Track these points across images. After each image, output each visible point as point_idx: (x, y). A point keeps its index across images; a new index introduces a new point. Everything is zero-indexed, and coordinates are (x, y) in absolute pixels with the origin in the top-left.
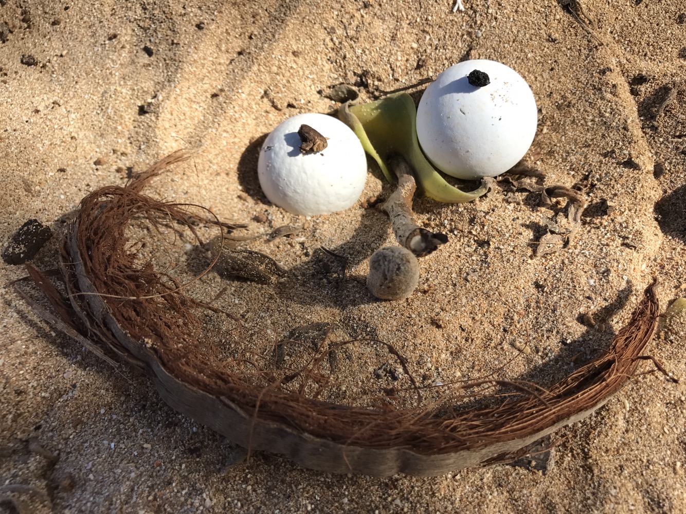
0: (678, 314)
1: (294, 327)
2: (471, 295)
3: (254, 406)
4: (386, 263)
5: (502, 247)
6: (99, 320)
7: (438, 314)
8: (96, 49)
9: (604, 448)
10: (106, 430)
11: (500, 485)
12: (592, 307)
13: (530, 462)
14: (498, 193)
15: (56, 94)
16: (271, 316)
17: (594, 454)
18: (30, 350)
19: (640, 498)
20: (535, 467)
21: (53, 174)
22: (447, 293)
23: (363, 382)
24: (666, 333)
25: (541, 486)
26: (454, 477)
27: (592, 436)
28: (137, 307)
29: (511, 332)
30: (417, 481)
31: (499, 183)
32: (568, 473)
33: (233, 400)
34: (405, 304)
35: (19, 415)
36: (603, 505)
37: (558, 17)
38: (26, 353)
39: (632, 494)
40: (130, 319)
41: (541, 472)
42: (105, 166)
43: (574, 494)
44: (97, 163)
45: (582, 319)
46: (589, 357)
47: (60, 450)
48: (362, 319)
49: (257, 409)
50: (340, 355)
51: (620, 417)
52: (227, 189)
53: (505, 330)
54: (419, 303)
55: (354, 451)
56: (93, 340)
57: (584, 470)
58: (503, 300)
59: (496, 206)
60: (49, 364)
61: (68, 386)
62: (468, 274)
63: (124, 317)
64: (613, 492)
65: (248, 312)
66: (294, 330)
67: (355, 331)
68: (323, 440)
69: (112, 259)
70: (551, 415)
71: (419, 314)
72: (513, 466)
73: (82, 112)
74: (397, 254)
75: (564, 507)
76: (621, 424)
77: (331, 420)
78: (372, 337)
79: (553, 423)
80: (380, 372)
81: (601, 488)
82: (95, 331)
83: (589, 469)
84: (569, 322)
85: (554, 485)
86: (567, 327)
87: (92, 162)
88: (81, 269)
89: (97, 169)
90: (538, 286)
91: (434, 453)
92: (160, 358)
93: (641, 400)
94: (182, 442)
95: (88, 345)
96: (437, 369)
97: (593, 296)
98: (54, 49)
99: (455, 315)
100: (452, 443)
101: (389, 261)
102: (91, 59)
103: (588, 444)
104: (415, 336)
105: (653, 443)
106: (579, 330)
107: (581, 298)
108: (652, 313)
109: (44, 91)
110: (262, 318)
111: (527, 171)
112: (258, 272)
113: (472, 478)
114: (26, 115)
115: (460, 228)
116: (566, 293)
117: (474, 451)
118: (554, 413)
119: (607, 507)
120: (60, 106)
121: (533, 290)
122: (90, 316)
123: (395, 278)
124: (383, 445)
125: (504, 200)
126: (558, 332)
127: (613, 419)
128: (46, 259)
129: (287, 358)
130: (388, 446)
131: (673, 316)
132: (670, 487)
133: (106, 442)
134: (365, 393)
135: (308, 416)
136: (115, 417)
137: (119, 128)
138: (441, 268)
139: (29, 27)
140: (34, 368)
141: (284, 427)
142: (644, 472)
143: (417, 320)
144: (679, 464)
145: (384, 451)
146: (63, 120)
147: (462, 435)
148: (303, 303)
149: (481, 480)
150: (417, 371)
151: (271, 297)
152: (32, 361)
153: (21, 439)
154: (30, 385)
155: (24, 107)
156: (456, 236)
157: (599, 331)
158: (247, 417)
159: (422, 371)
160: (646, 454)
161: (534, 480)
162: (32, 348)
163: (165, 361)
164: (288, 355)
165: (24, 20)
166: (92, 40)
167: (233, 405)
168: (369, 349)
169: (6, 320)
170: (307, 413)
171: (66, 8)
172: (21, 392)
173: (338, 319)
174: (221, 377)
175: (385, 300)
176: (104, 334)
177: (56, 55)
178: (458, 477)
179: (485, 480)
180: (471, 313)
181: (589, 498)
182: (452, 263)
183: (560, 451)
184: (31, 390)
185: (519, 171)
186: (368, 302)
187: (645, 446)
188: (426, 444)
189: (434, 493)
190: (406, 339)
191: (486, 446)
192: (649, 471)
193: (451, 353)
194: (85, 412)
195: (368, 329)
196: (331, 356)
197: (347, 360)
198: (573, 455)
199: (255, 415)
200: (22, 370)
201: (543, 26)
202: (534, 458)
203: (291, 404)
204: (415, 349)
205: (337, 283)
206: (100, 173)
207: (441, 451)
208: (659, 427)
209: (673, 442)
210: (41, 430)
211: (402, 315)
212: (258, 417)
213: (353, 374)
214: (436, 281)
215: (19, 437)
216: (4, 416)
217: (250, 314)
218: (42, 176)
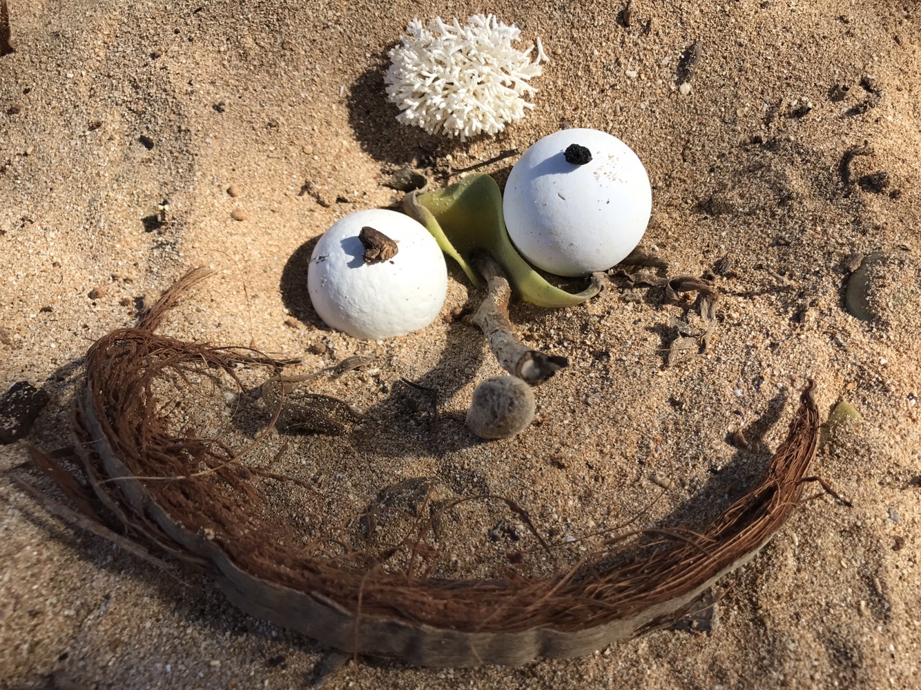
0: (841, 422)
1: (382, 488)
2: (595, 422)
3: (356, 598)
4: (495, 398)
5: (624, 358)
6: (138, 511)
7: (558, 450)
8: (73, 143)
9: (774, 594)
10: (156, 649)
11: (658, 656)
12: (742, 424)
13: (691, 623)
14: (612, 290)
15: (25, 207)
16: (351, 476)
17: (763, 602)
18: (44, 556)
19: (824, 650)
20: (697, 629)
21: (34, 316)
22: (566, 422)
23: (476, 547)
24: (831, 446)
25: (707, 650)
26: (603, 652)
27: (759, 581)
28: (186, 488)
29: (649, 465)
30: (559, 663)
31: (612, 278)
32: (736, 630)
33: (327, 594)
34: (516, 443)
35: (37, 643)
36: (781, 664)
38: (39, 561)
39: (813, 646)
40: (180, 505)
41: (705, 633)
42: (104, 299)
43: (747, 655)
44: (94, 295)
45: (732, 439)
46: (745, 486)
47: (97, 683)
48: (466, 467)
49: (360, 602)
50: (444, 517)
51: (789, 554)
52: (270, 314)
53: (641, 462)
54: (533, 438)
55: (484, 638)
56: (132, 538)
57: (755, 624)
58: (635, 425)
59: (611, 308)
60: (71, 571)
61: (99, 597)
62: (587, 396)
63: (171, 503)
64: (792, 646)
65: (321, 474)
66: (383, 491)
67: (459, 484)
68: (446, 631)
69: (144, 429)
70: (711, 563)
71: (535, 454)
72: (672, 630)
73: (63, 229)
74: (508, 385)
75: (737, 672)
76: (792, 562)
77: (452, 603)
78: (481, 489)
79: (715, 572)
80: (496, 532)
81: (777, 643)
82: (135, 526)
83: (759, 622)
84: (717, 445)
85: (722, 647)
86: (715, 451)
87: (85, 294)
88: (104, 447)
89: (94, 304)
90: (673, 403)
91: (581, 628)
92: (228, 551)
93: (811, 531)
94: (261, 651)
95: (126, 544)
96: (565, 520)
97: (742, 410)
98: (14, 147)
99: (578, 450)
100: (600, 613)
101: (499, 396)
102: (68, 157)
103: (756, 592)
104: (534, 483)
105: (831, 582)
106: (728, 452)
107: (728, 413)
108: (813, 424)
109: (6, 204)
110: (339, 480)
111: (644, 260)
112: (328, 422)
113: (626, 651)
115: (571, 338)
116: (709, 409)
117: (627, 619)
118: (714, 561)
119: (787, 665)
120: (32, 223)
121: (669, 409)
122: (125, 507)
123: (507, 414)
124: (517, 627)
125: (620, 299)
126: (705, 459)
127: (781, 559)
128: (46, 433)
129: (378, 528)
130: (525, 627)
131: (836, 425)
132: (857, 632)
133: (159, 665)
134: (480, 561)
135: (423, 603)
136: (165, 630)
137: (118, 246)
138: (554, 391)
140: (52, 580)
141: (396, 620)
142: (824, 618)
143: (534, 461)
144: (863, 603)
145: (520, 634)
146: (39, 242)
147: (611, 602)
148: (388, 454)
149: (636, 651)
150: (541, 526)
151: (347, 452)
152: (47, 571)
153: (42, 676)
154: (48, 603)
156: (566, 348)
157: (754, 451)
158: (349, 614)
159: (547, 525)
160: (824, 596)
161: (698, 644)
162: (46, 554)
163: (235, 554)
164: (379, 524)
166: (66, 131)
167: (329, 601)
168: (479, 505)
169: (7, 521)
170: (420, 599)
171: (26, 91)
172: (37, 613)
173: (435, 470)
174: (306, 566)
175: (491, 440)
176: (147, 528)
177: (18, 154)
178: (608, 652)
179: (640, 652)
180: (598, 445)
181: (764, 658)
182: (566, 384)
183: (723, 605)
184: (49, 609)
185: (636, 261)
186: (470, 445)
187: (821, 585)
188: (570, 618)
189: (581, 676)
190: (524, 487)
191: (640, 611)
192: (829, 617)
193: (580, 498)
194: (124, 629)
195: (475, 480)
196: (433, 518)
197: (454, 522)
198: (739, 608)
199: (359, 609)
200: (35, 584)
202: (695, 617)
203: (401, 589)
204: (535, 498)
205: (428, 424)
206: (98, 308)
207: (589, 624)
208: (836, 561)
209: (854, 578)
210: (68, 660)
211: (515, 456)
212: (363, 612)
213: (463, 539)
214: (550, 409)
215: (40, 672)
216: (17, 647)
217: (323, 477)
218: (20, 320)
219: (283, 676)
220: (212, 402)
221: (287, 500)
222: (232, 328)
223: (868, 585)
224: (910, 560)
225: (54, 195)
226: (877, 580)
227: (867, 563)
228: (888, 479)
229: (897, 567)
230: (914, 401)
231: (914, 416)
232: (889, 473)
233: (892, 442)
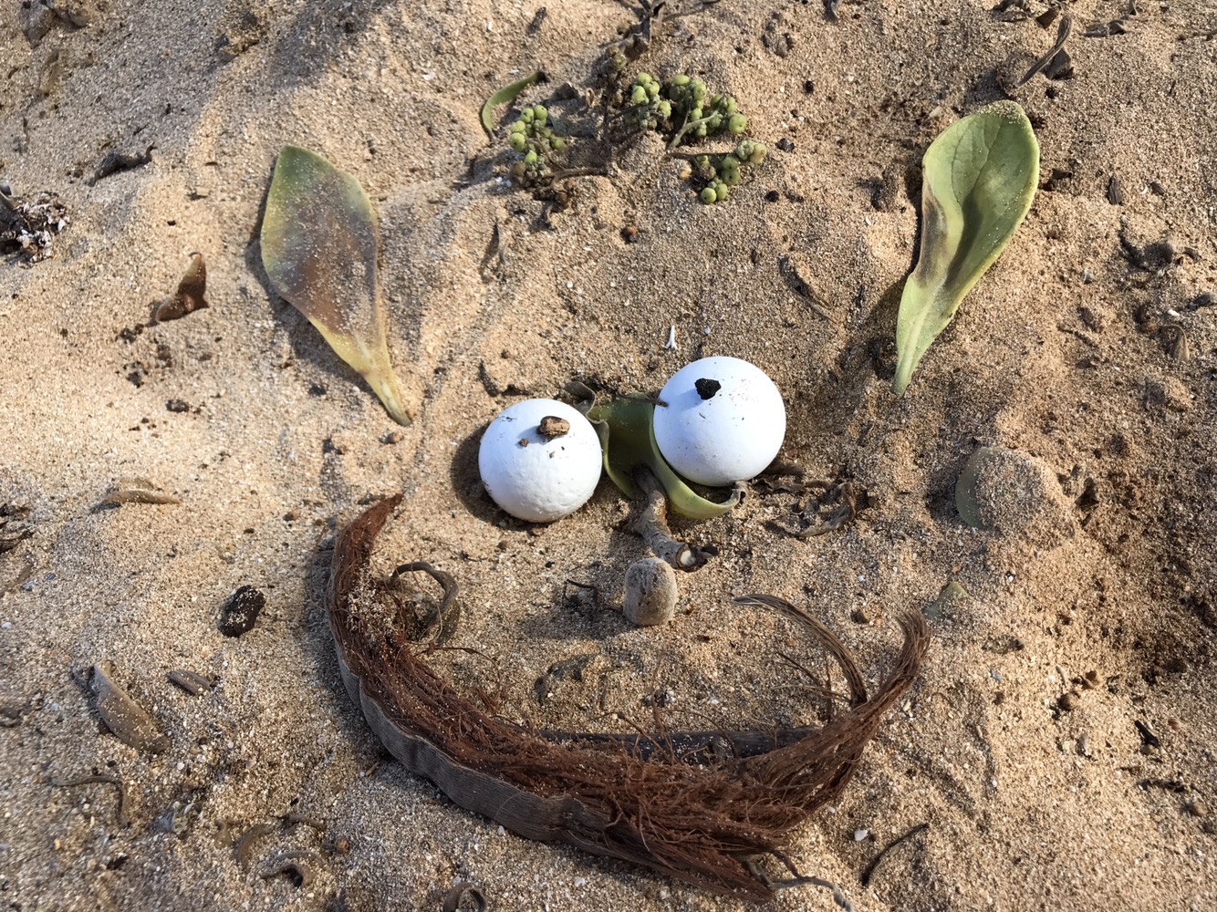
0: (949, 598)
4: (642, 577)
5: (765, 555)
7: (705, 632)
8: (262, 384)
12: (865, 604)
14: (754, 497)
15: (221, 443)
16: (524, 654)
18: (280, 718)
21: (240, 536)
22: (712, 610)
23: (634, 710)
31: (755, 486)
34: (668, 628)
35: (274, 790)
37: (791, 301)
38: (276, 721)
42: (298, 521)
44: (289, 517)
45: (856, 618)
48: (624, 648)
54: (683, 624)
59: (753, 512)
60: (301, 730)
61: (323, 752)
62: (732, 588)
65: (499, 655)
66: (553, 664)
71: (685, 636)
73: (257, 461)
74: (652, 566)
80: (651, 699)
84: (841, 621)
86: (840, 626)
87: (280, 517)
89: (290, 525)
90: (807, 590)
96: (710, 687)
97: (864, 592)
98: (207, 389)
99: (722, 631)
101: (645, 575)
102: (258, 397)
104: (683, 658)
105: (939, 730)
107: (852, 596)
109: (205, 441)
110: (515, 658)
111: (783, 470)
114: (193, 472)
115: (719, 541)
116: (836, 593)
120: (230, 457)
121: (802, 596)
123: (653, 590)
125: (761, 504)
131: (945, 601)
134: (637, 720)
137: (308, 474)
138: (702, 585)
139: (169, 365)
140: (286, 737)
143: (683, 640)
146: (237, 473)
148: (557, 638)
151: (521, 639)
152: (283, 730)
153: (278, 818)
154: (283, 756)
155: (188, 463)
157: (875, 627)
159: (695, 692)
165: (162, 357)
166: (255, 374)
171: (218, 340)
172: (275, 764)
173: (597, 652)
175: (646, 626)
177: (212, 397)
180: (739, 627)
182: (714, 579)
184: (284, 761)
185: (775, 470)
186: (628, 631)
187: (930, 733)
194: (342, 779)
195: (632, 658)
197: (615, 691)
200: (273, 739)
201: (777, 312)
205: (591, 615)
206: (294, 529)
208: (943, 713)
209: (959, 726)
210: (298, 804)
211: (667, 638)
213: (622, 704)
214: (699, 601)
215: (276, 814)
216: (259, 792)
217: (502, 656)
218: (229, 541)
223: (972, 732)
224: (1015, 715)
225: (247, 431)
226: (978, 727)
227: (971, 714)
228: (990, 645)
229: (1000, 719)
230: (1011, 578)
231: (1012, 590)
232: (990, 639)
233: (992, 612)
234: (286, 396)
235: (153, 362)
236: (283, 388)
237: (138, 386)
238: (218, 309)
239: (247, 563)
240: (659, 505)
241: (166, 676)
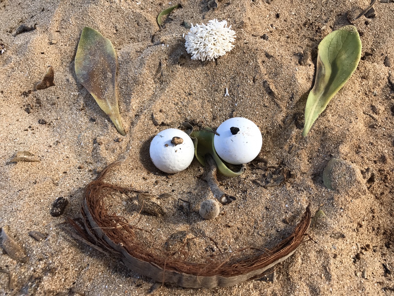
0: (319, 216)
1: (172, 234)
2: (241, 214)
3: (164, 265)
4: (207, 206)
5: (252, 193)
6: (101, 237)
7: (229, 223)
8: (73, 116)
9: (294, 271)
10: (102, 281)
11: (256, 288)
12: (288, 216)
13: (266, 279)
14: (249, 170)
15: (57, 137)
16: (162, 230)
17: (290, 273)
18: (70, 252)
19: (308, 289)
20: (269, 280)
21: (61, 175)
22: (232, 214)
23: (201, 253)
24: (315, 224)
25: (271, 287)
26: (238, 287)
27: (289, 267)
28: (115, 231)
29: (258, 229)
30: (225, 289)
31: (249, 166)
32: (281, 282)
33: (156, 263)
34: (215, 220)
35: (67, 279)
36: (294, 292)
37: (267, 97)
38: (68, 253)
39: (305, 287)
40: (113, 236)
41: (271, 282)
42: (83, 169)
43: (284, 289)
44: (80, 168)
45: (284, 221)
46: (287, 236)
47: (85, 291)
48: (199, 228)
49: (165, 266)
50: (191, 243)
51: (300, 258)
52: (137, 175)
53: (255, 228)
54: (221, 219)
55: (201, 278)
56: (98, 246)
57: (287, 280)
58: (254, 216)
59: (248, 176)
60: (78, 256)
61: (86, 265)
62: (239, 205)
63: (110, 235)
64: (298, 287)
65: (153, 229)
66: (172, 235)
67: (197, 234)
68: (190, 275)
69: (102, 213)
70: (271, 259)
71: (221, 224)
72: (261, 281)
73: (70, 145)
74: (211, 202)
75: (280, 294)
76: (300, 261)
77: (192, 267)
78: (203, 235)
79: (272, 262)
80: (207, 249)
81: (293, 286)
82: (100, 242)
83: (289, 279)
84: (279, 223)
85: (276, 287)
86: (278, 225)
87: (77, 168)
88: (90, 218)
89: (80, 171)
90: (266, 208)
91: (230, 276)
92: (127, 250)
93: (306, 251)
94: (134, 282)
95: (96, 247)
96: (229, 246)
97: (288, 212)
98: (53, 116)
99: (235, 223)
100: (236, 272)
101: (208, 206)
102: (71, 121)
103: (288, 270)
104: (220, 233)
105: (313, 268)
106: (282, 225)
107: (283, 212)
108: (309, 217)
109: (51, 136)
110: (159, 231)
111: (260, 160)
112: (155, 212)
113: (245, 286)
114: (46, 148)
115: (235, 185)
116: (277, 211)
117: (244, 274)
118: (272, 258)
119: (296, 293)
120: (60, 143)
121: (265, 211)
122: (96, 236)
123: (211, 211)
124: (211, 275)
125: (251, 173)
126: (275, 227)
127: (297, 259)
128: (68, 213)
129: (171, 246)
130: (213, 275)
131: (317, 217)
132: (319, 284)
133: (104, 286)
134: (202, 258)
135: (183, 267)
136: (105, 276)
137: (88, 152)
139: (40, 106)
140: (72, 259)
141: (175, 271)
142: (309, 279)
143: (220, 226)
144: (323, 275)
145: (211, 277)
146: (62, 150)
147: (239, 269)
148: (174, 223)
149: (249, 287)
150: (221, 247)
151: (161, 222)
152: (71, 256)
153: (67, 289)
154: (70, 266)
155: (44, 145)
156: (233, 189)
157: (291, 225)
158: (162, 269)
159: (224, 247)
160: (310, 272)
161: (269, 286)
162: (71, 251)
163: (129, 251)
164: (171, 245)
165: (37, 103)
166: (71, 112)
167: (156, 265)
168: (202, 240)
169: (59, 240)
170: (182, 266)
171: (58, 98)
172: (67, 269)
173: (189, 229)
174: (149, 255)
175: (207, 219)
176: (103, 243)
177: (55, 119)
178: (240, 287)
179: (250, 287)
180: (241, 222)
181: (289, 290)
183: (278, 274)
184: (71, 268)
185: (257, 160)
186: (200, 221)
187: (309, 269)
188: (226, 273)
189: (231, 294)
190: (217, 235)
191: (248, 272)
192: (311, 278)
193: (235, 239)
194: (92, 275)
195: (201, 232)
196: (188, 244)
197: (194, 245)
198: (283, 275)
199: (165, 268)
200: (67, 260)
201: (261, 101)
202: (268, 277)
203: (177, 263)
204: (220, 239)
205: (187, 213)
206: (81, 172)
207: (232, 275)
208: (314, 261)
209: (320, 266)
210: (75, 284)
211: (214, 225)
212: (166, 269)
213: (197, 251)
214: (227, 209)
215: (67, 288)
216: (61, 280)
217: (154, 230)
218: (57, 176)
219: (141, 290)
220: (118, 205)
221: (142, 237)
222: (125, 180)
223: (325, 269)
224: (340, 262)
225: (67, 134)
226: (327, 267)
227: (324, 262)
228: (333, 235)
229: (335, 264)
230: (342, 210)
231: (342, 215)
232: (333, 233)
233: (334, 223)
234: (81, 121)
235: (34, 104)
236: (80, 118)
237: (29, 113)
238: (58, 87)
239: (63, 186)
240: (214, 171)
241: (28, 233)
